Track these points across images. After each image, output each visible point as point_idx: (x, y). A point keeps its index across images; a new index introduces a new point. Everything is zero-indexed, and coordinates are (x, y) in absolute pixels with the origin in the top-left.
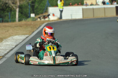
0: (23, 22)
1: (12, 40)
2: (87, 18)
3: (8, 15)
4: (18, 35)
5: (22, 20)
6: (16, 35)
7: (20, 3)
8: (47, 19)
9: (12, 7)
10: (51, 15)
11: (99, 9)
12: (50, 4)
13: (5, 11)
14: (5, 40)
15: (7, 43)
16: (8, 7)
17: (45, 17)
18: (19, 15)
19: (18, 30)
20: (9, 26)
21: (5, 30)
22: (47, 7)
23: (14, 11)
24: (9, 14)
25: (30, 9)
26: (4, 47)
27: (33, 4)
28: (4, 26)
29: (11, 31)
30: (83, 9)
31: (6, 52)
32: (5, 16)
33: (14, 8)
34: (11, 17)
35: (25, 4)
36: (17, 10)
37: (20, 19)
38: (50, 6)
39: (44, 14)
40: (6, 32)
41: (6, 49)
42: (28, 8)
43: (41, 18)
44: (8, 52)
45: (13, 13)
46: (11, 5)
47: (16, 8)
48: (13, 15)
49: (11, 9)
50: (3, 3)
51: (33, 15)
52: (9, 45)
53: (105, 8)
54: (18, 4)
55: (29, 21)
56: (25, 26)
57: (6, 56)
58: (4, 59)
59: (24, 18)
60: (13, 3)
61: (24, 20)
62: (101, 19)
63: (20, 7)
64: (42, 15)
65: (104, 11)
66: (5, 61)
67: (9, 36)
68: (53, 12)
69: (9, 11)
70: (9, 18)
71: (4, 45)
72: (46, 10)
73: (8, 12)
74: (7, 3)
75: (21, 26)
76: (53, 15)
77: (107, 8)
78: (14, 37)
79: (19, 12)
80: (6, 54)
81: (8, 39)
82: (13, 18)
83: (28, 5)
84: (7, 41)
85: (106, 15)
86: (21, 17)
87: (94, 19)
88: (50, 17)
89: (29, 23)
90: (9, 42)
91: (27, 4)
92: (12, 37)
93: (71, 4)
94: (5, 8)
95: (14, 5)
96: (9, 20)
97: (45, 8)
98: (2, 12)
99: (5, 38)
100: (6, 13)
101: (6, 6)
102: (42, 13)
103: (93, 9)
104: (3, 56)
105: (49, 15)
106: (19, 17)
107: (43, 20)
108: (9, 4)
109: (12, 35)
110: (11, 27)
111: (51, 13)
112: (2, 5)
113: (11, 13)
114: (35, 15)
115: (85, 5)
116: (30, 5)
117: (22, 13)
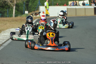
0: (19, 17)
1: (9, 32)
2: (70, 16)
3: (6, 12)
4: (14, 28)
5: (18, 16)
6: (12, 28)
7: (16, 2)
8: (38, 16)
9: (10, 5)
10: (42, 12)
11: (80, 9)
12: (40, 3)
13: (4, 8)
14: (3, 32)
15: (5, 34)
16: (7, 5)
17: (37, 14)
18: (15, 11)
19: (14, 24)
20: (7, 21)
21: (4, 23)
22: (39, 5)
23: (12, 8)
24: (7, 10)
25: (25, 7)
26: (2, 37)
27: (27, 3)
28: (3, 20)
29: (8, 24)
30: (67, 9)
31: (4, 42)
32: (5, 12)
33: (11, 6)
34: (9, 13)
35: (21, 3)
36: (14, 7)
37: (16, 15)
38: (41, 6)
39: (36, 12)
40: (4, 25)
41: (4, 39)
42: (23, 6)
43: (33, 15)
44: (6, 42)
45: (10, 9)
46: (9, 3)
47: (13, 6)
48: (11, 12)
49: (9, 6)
50: (3, 1)
51: (26, 12)
52: (6, 36)
53: (85, 9)
54: (15, 2)
55: (23, 17)
56: (20, 21)
57: (3, 45)
58: (2, 47)
59: (19, 14)
60: (11, 2)
61: (20, 16)
62: (82, 17)
63: (17, 5)
64: (34, 12)
65: (84, 11)
66: (3, 48)
67: (7, 29)
68: (43, 11)
69: (8, 8)
70: (7, 14)
71: (2, 36)
72: (38, 9)
73: (6, 9)
74: (6, 2)
75: (16, 21)
76: (43, 13)
77: (87, 8)
78: (10, 30)
79: (16, 9)
80: (3, 43)
81: (6, 31)
82: (10, 14)
83: (24, 4)
84: (5, 33)
85: (86, 14)
86: (17, 13)
87: (76, 17)
88: (40, 14)
89: (23, 18)
90: (7, 34)
91: (22, 3)
92: (9, 29)
93: (57, 4)
94: (5, 5)
95: (12, 3)
96: (7, 15)
97: (37, 7)
98: (2, 9)
99: (3, 30)
100: (5, 9)
101: (5, 4)
102: (34, 11)
103: (76, 9)
104: (1, 45)
105: (40, 12)
106: (15, 13)
107: (35, 16)
108: (7, 2)
109: (9, 28)
110: (8, 21)
111: (41, 11)
112: (2, 3)
113: (9, 10)
114: (29, 12)
115: (69, 6)
116: (25, 4)
117: (18, 10)
